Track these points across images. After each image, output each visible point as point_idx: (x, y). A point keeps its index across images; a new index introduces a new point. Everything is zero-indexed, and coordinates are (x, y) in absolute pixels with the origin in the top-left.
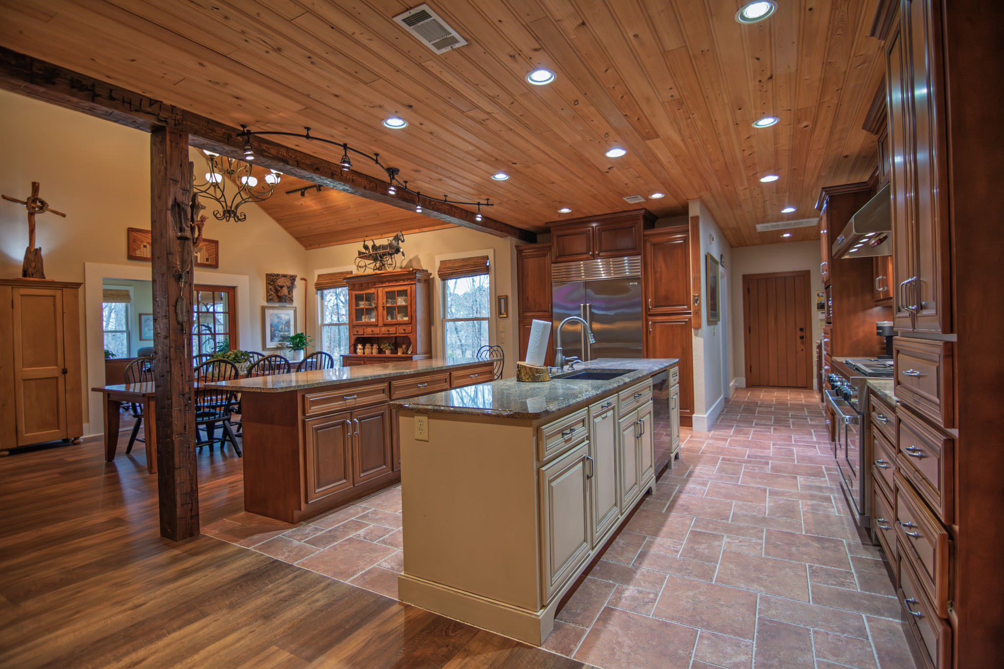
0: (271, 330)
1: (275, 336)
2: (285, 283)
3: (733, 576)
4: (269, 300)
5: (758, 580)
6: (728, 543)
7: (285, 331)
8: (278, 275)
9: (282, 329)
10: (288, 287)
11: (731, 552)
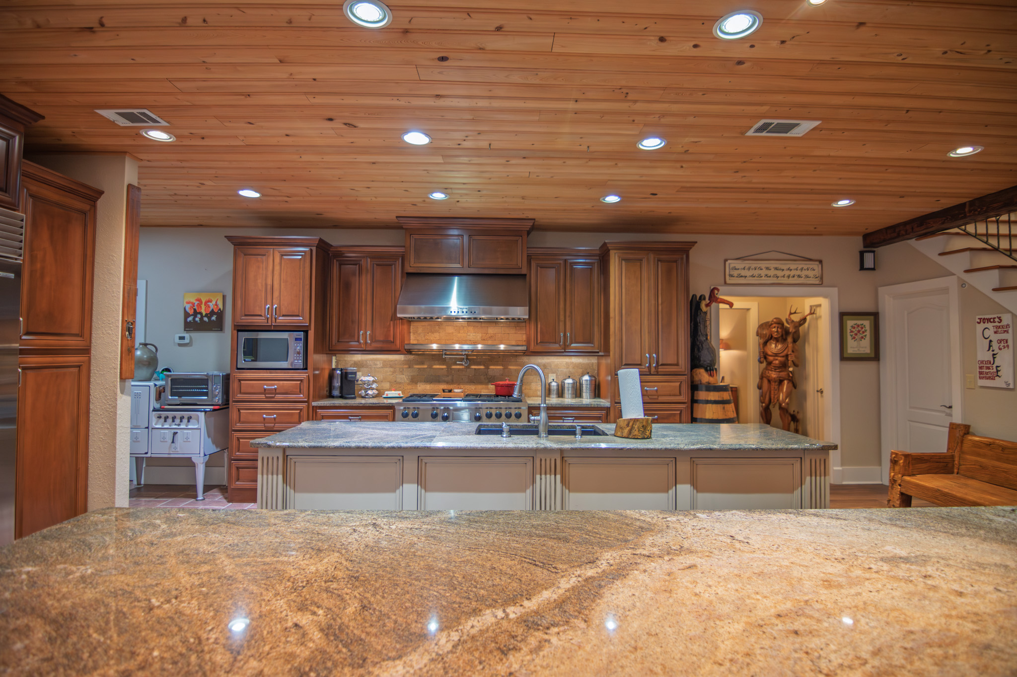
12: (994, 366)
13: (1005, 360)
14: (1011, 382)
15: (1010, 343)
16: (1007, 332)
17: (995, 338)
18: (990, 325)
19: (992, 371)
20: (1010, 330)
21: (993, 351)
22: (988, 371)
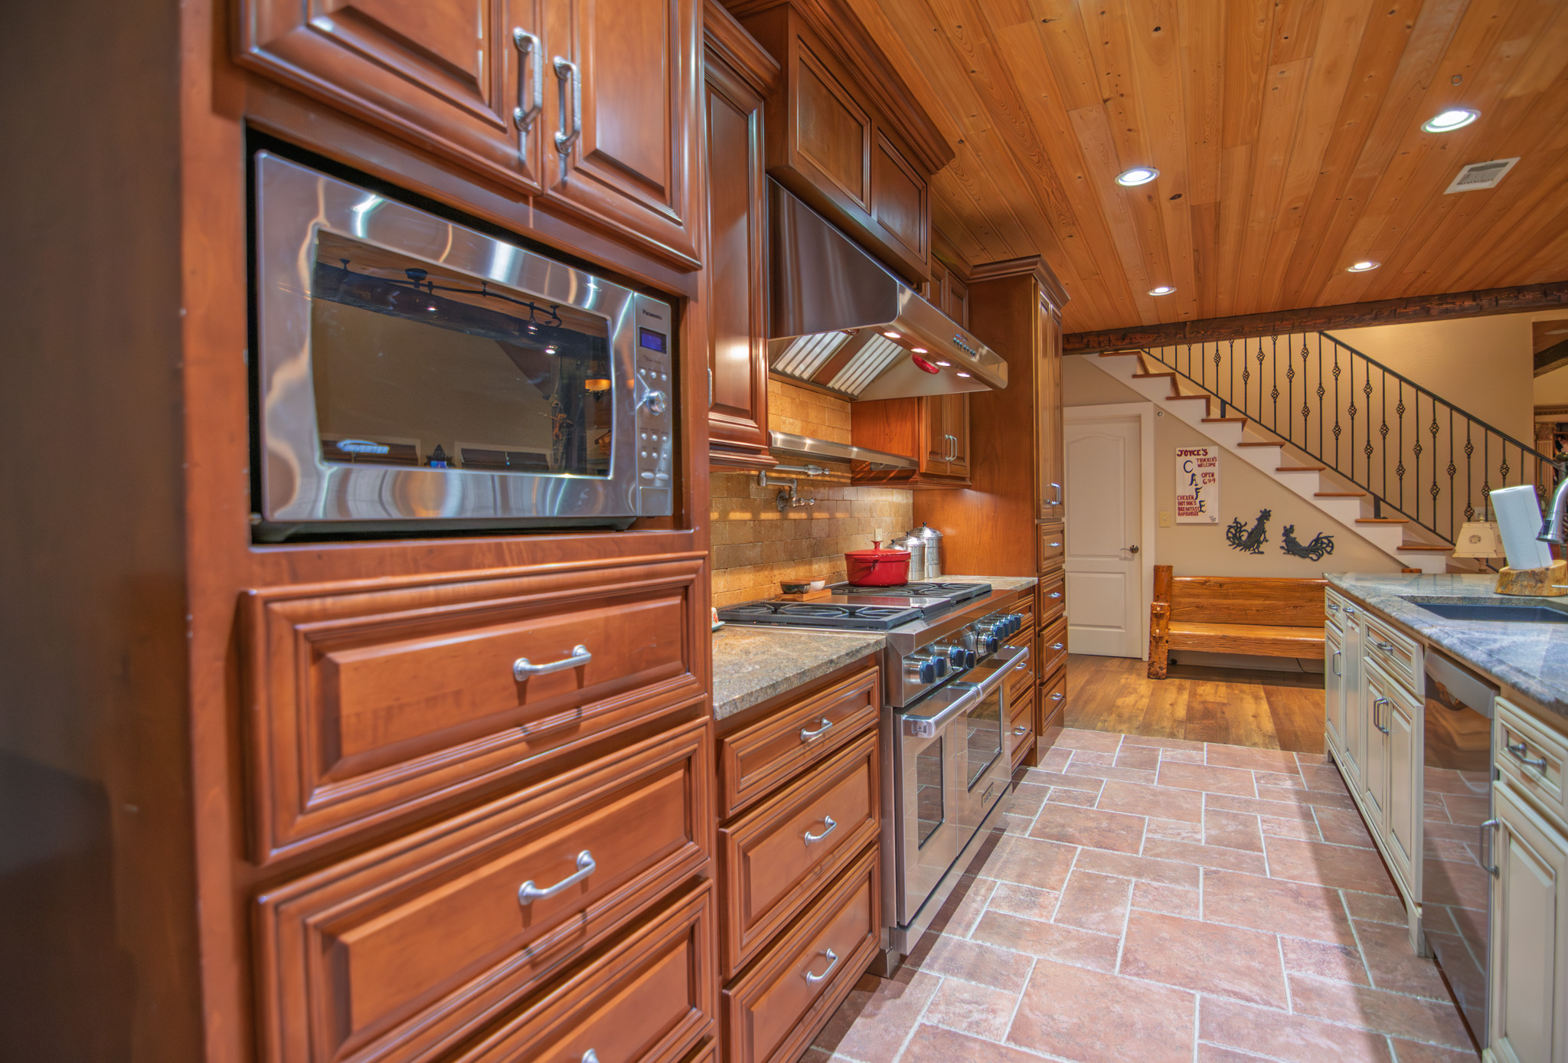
3: (1183, 797)
5: (1155, 794)
6: (1196, 833)
11: (1191, 821)
12: (1197, 501)
13: (1210, 495)
14: (1216, 516)
15: (1216, 476)
16: (1214, 465)
17: (1198, 471)
18: (1193, 458)
19: (1194, 506)
20: (1217, 464)
21: (1196, 485)
22: (1189, 506)
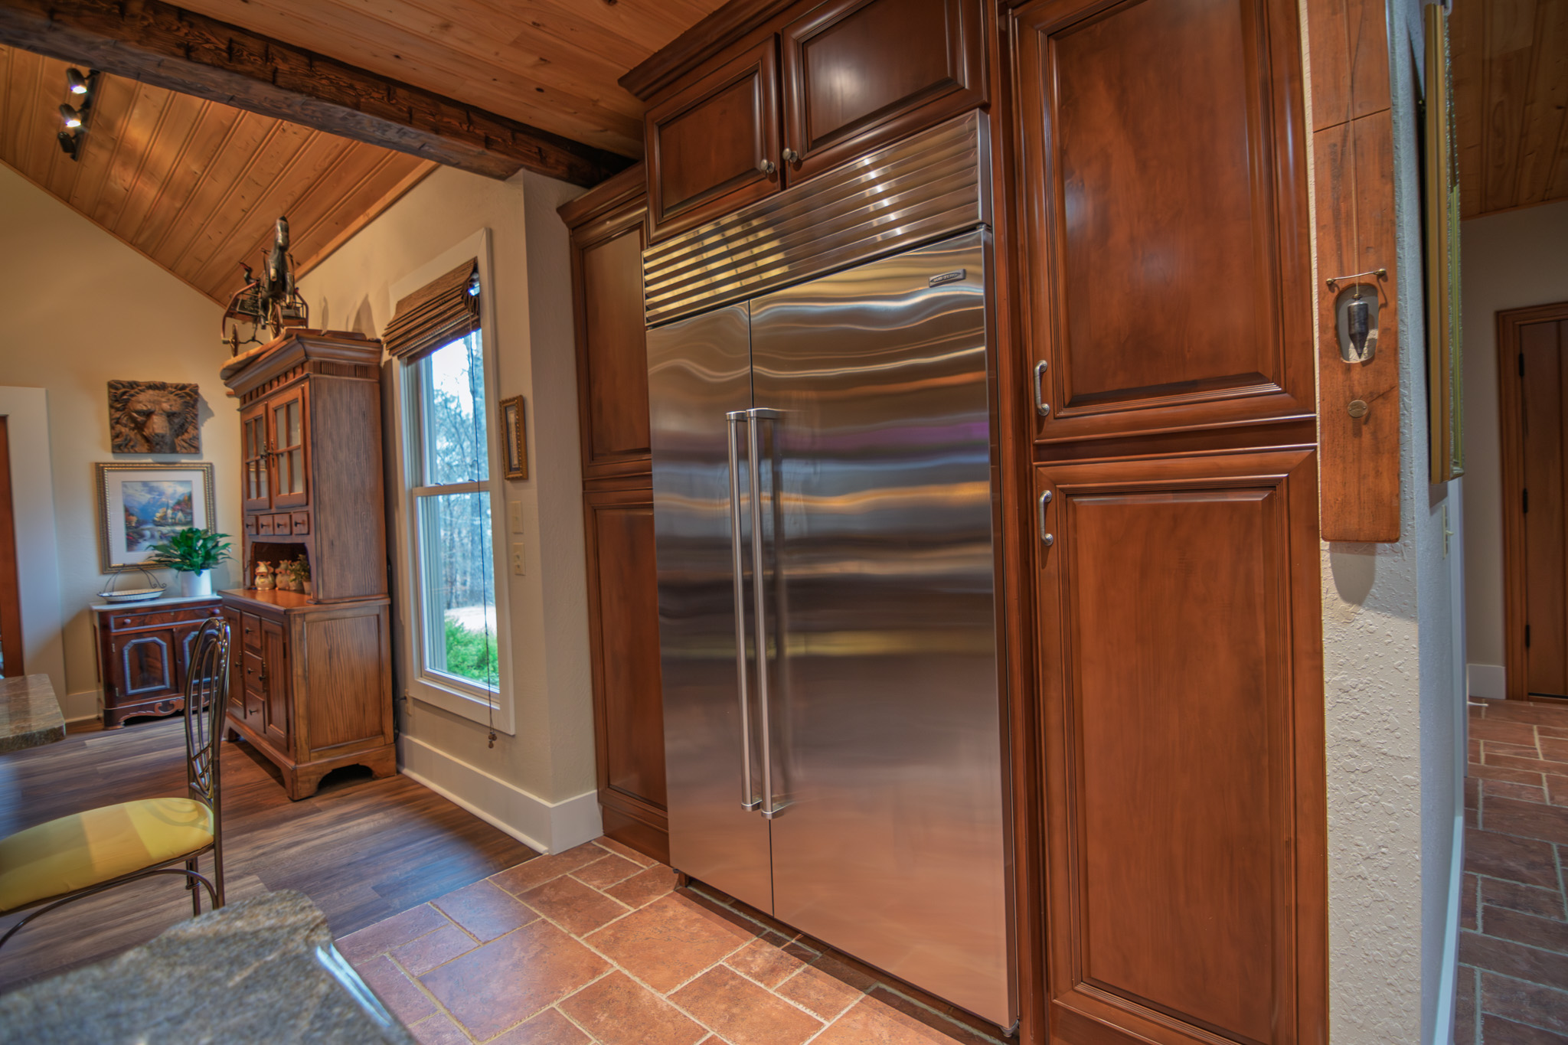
0: (128, 521)
1: (142, 536)
2: (159, 403)
4: (120, 446)
7: (174, 524)
8: (133, 385)
9: (164, 517)
10: (170, 416)
